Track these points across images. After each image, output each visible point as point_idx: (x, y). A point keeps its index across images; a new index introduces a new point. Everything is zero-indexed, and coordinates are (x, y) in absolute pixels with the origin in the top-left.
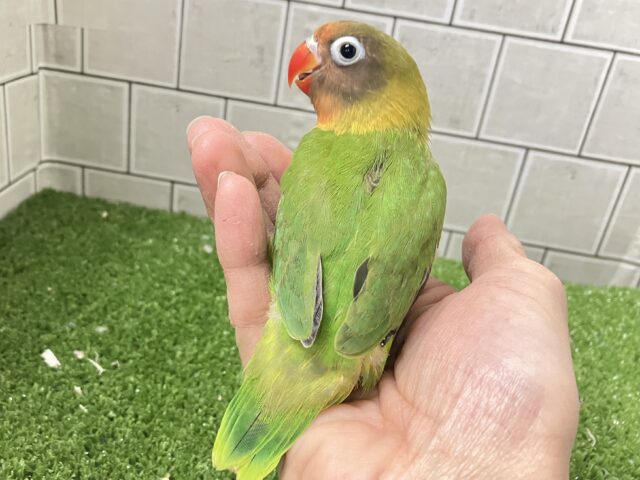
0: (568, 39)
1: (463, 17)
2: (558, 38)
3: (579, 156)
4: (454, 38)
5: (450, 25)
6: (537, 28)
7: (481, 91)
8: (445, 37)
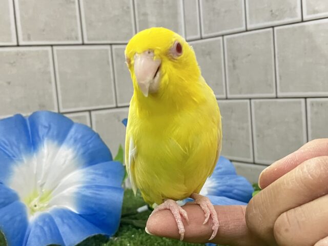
0: (86, 42)
1: (24, 40)
2: (80, 42)
3: (117, 107)
4: (23, 54)
5: (18, 46)
6: (68, 39)
7: (50, 82)
8: (17, 54)
